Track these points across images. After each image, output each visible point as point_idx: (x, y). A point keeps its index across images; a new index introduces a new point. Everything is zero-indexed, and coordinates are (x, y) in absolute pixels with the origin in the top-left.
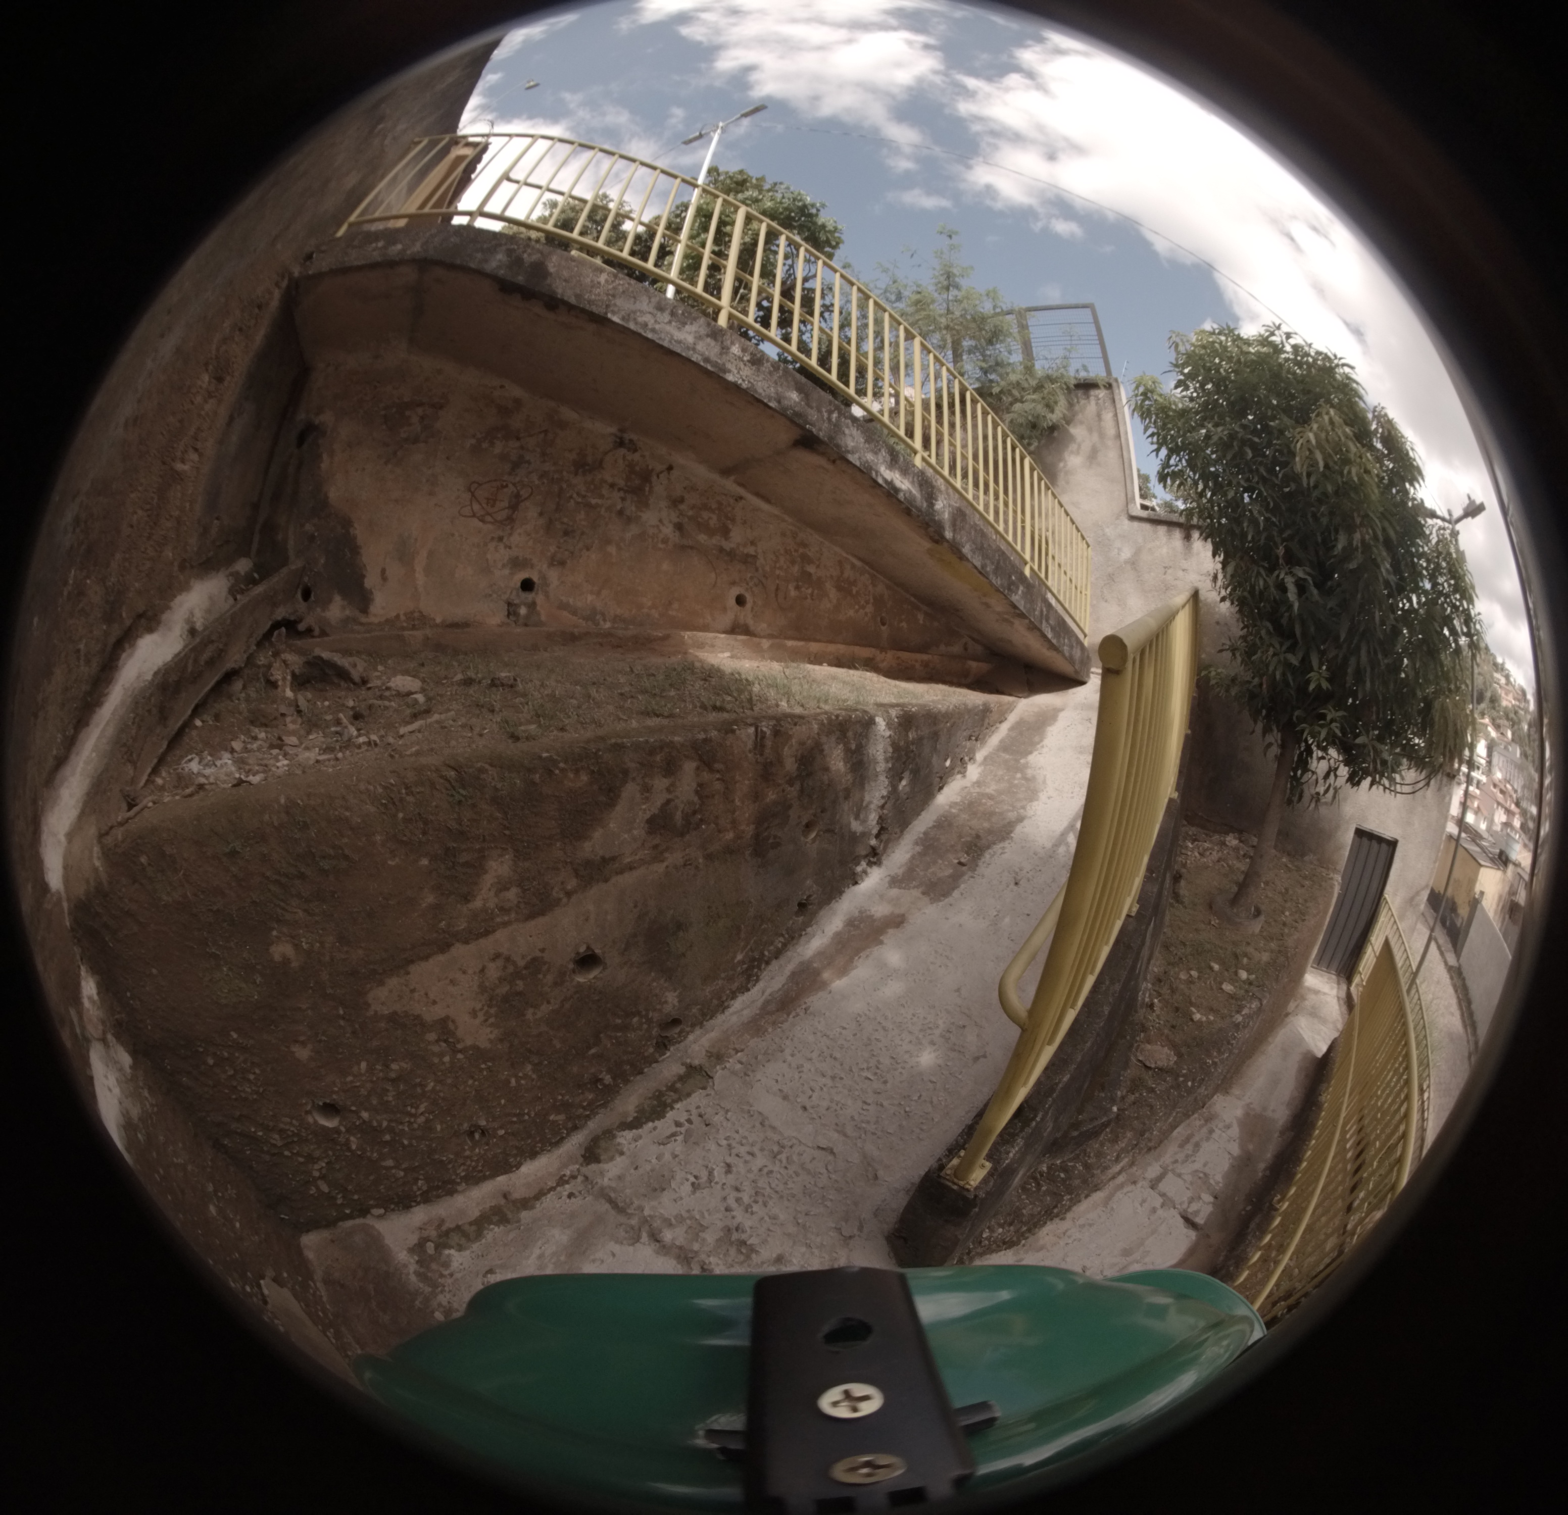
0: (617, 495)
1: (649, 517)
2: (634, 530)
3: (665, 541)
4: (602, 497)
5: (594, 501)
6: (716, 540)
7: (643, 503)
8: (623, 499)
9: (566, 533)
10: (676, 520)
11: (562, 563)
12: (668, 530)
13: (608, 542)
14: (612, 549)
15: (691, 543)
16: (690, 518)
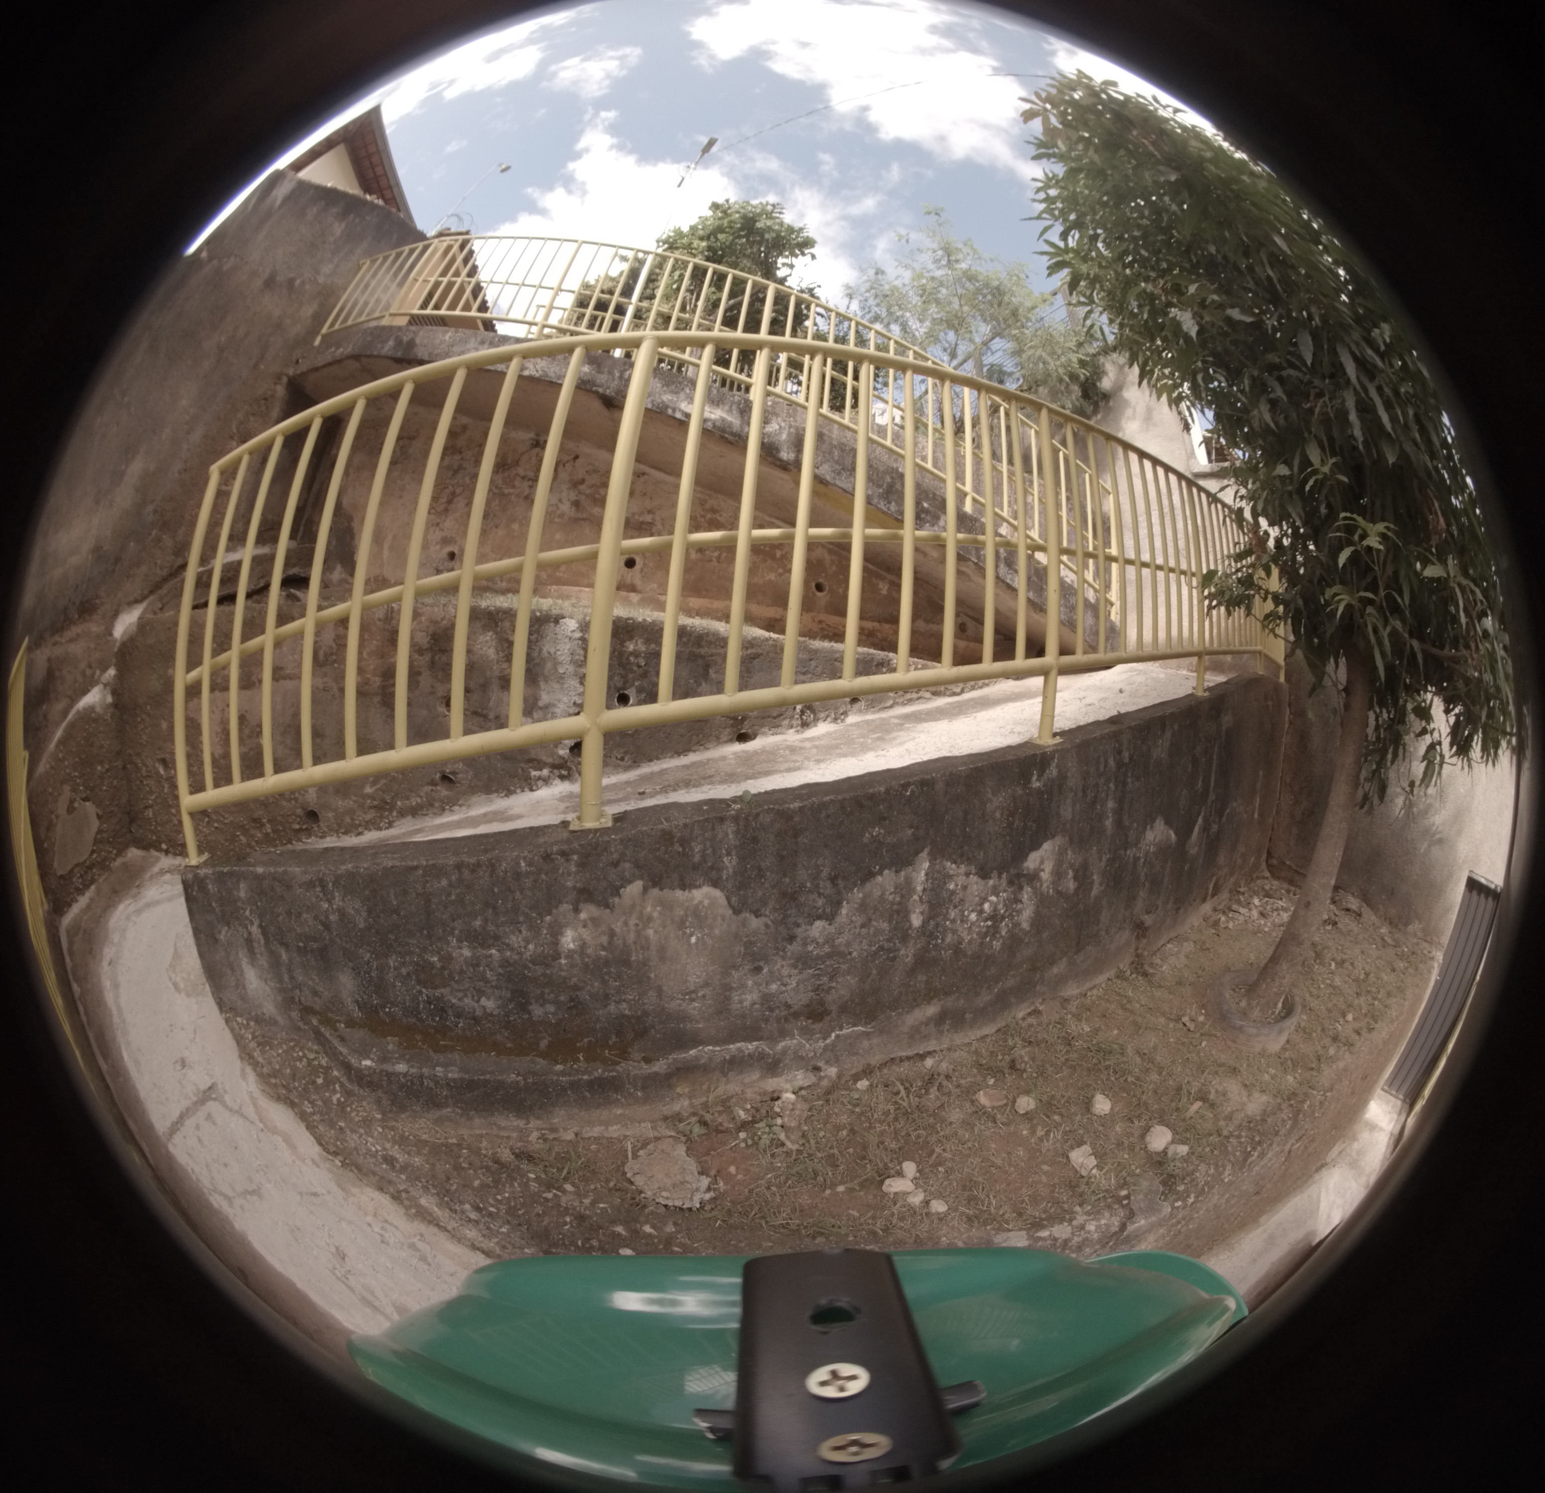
0: (526, 485)
3: (563, 516)
4: (514, 487)
5: (507, 491)
8: (531, 487)
10: (574, 498)
12: (565, 507)
13: (513, 521)
14: (515, 526)
15: (584, 516)
16: (587, 496)
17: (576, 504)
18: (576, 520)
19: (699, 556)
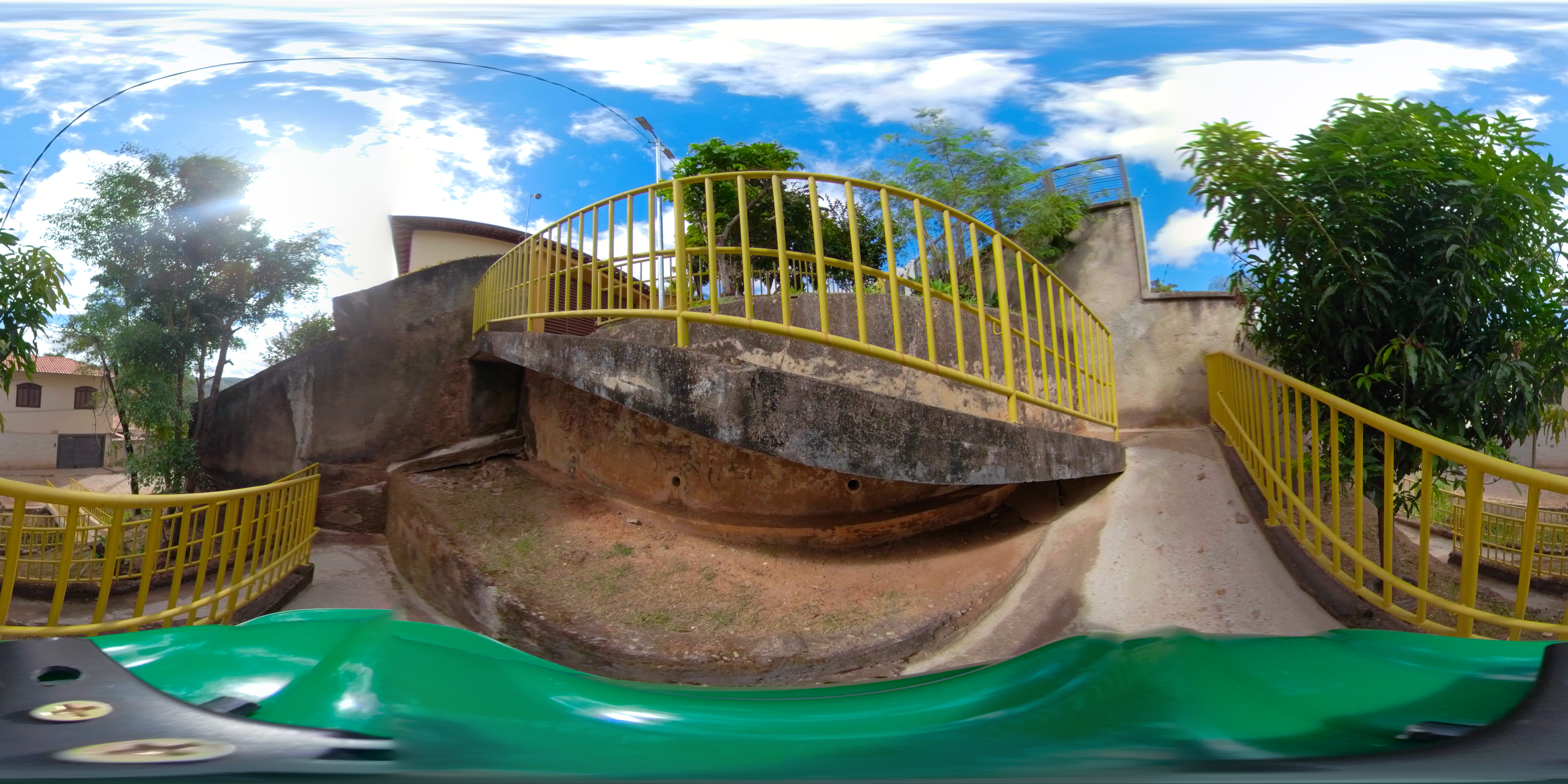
0: (606, 414)
1: (620, 426)
2: (612, 434)
3: (627, 440)
4: (599, 416)
5: (596, 419)
6: (658, 438)
7: (617, 418)
8: (608, 417)
9: (586, 437)
10: (633, 426)
11: (584, 451)
12: (629, 434)
13: (601, 442)
14: (602, 446)
15: (641, 441)
16: (641, 424)
17: (635, 431)
18: (636, 444)
19: (732, 474)
